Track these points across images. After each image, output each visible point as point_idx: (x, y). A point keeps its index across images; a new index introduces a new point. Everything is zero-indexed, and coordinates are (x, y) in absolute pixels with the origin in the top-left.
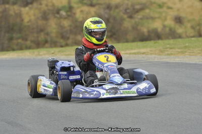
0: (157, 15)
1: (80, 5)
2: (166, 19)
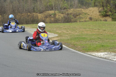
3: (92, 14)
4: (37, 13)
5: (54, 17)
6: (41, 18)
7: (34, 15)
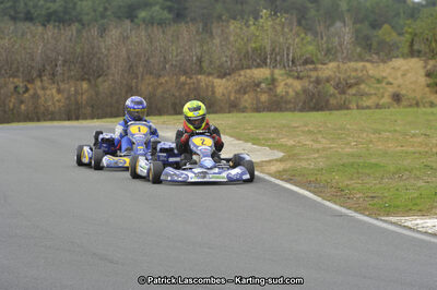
0: (373, 92)
1: (285, 77)
2: (383, 97)
3: (400, 81)
4: (209, 74)
5: (270, 89)
6: (223, 95)
7: (199, 81)
